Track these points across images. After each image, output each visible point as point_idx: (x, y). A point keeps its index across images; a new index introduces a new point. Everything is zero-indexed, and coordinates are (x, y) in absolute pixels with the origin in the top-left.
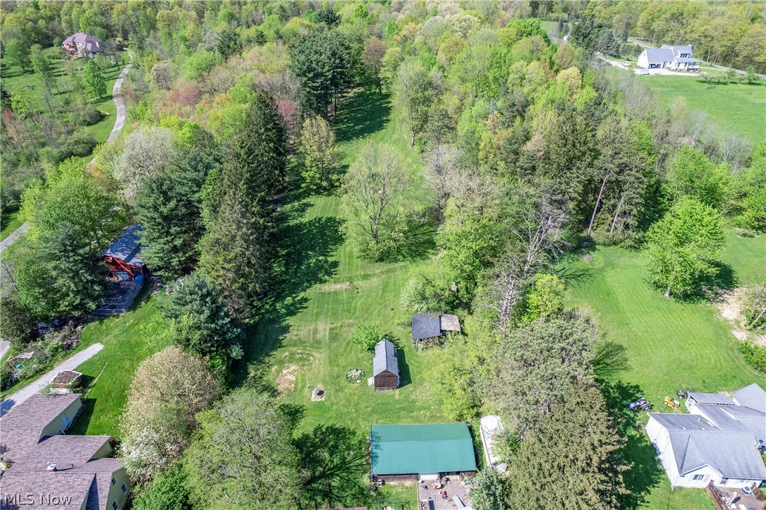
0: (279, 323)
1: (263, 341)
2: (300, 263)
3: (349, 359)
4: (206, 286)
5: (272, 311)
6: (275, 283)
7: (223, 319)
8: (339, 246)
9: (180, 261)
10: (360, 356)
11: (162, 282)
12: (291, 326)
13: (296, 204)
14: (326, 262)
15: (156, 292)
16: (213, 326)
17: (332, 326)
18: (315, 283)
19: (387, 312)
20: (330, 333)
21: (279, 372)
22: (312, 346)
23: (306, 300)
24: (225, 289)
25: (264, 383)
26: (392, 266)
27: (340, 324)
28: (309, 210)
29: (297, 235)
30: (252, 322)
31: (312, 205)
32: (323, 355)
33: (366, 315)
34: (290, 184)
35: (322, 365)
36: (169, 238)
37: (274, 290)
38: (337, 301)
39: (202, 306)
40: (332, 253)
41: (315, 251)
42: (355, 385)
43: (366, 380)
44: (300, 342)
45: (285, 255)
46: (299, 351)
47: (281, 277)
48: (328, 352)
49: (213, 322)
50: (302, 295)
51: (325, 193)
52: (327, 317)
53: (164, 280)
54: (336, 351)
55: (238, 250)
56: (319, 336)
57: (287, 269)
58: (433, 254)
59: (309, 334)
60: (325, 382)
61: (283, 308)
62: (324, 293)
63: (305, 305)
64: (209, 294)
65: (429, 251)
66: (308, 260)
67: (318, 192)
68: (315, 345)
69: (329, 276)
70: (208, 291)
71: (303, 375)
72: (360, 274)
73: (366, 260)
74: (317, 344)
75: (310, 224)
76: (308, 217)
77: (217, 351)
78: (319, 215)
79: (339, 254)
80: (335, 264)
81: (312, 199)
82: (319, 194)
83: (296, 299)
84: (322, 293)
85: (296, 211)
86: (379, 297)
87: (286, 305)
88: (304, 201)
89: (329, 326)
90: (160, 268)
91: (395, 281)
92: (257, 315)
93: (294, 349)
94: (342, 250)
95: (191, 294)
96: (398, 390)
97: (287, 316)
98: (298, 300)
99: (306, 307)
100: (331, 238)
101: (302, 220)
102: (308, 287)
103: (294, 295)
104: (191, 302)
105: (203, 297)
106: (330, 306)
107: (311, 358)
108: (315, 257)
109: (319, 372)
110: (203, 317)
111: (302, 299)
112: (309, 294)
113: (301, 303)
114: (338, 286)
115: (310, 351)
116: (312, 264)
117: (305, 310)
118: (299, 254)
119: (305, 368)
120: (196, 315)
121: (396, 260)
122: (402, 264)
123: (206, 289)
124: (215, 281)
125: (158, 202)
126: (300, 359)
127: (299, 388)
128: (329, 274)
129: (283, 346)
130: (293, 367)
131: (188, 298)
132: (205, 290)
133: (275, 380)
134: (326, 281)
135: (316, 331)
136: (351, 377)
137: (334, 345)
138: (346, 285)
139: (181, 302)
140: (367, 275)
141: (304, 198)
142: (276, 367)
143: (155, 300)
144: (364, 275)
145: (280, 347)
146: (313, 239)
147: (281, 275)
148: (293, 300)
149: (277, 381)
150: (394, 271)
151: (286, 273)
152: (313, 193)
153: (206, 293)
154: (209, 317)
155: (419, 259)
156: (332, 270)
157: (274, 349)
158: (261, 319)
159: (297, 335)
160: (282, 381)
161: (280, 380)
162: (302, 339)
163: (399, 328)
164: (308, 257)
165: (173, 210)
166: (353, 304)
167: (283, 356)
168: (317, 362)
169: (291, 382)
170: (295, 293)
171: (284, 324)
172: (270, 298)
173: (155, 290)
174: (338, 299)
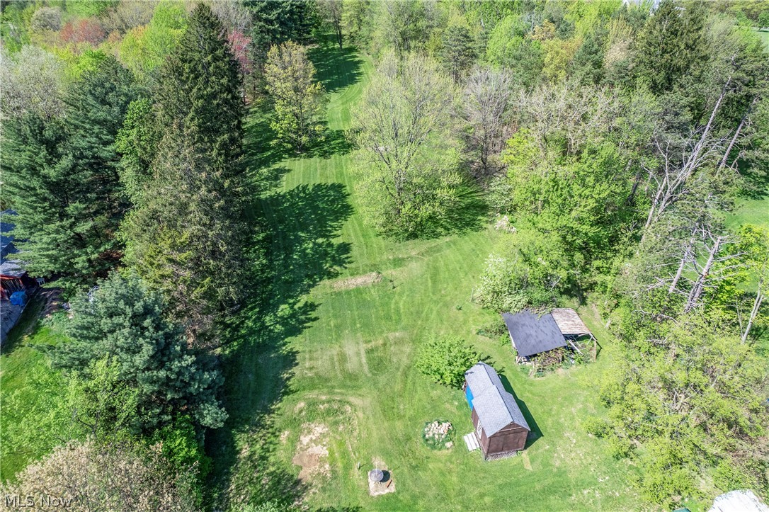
0: (276, 349)
1: (252, 385)
2: (289, 250)
3: (415, 401)
4: (139, 297)
5: (260, 330)
6: (256, 284)
7: (181, 357)
8: (343, 222)
9: (89, 261)
10: (434, 393)
11: (62, 299)
12: (297, 352)
13: (264, 171)
14: (330, 245)
15: (50, 317)
16: (162, 374)
17: (369, 346)
18: (321, 279)
19: (451, 314)
20: (369, 360)
21: (294, 441)
22: (343, 386)
23: (313, 307)
24: (177, 300)
25: (272, 469)
26: (433, 243)
27: (381, 342)
28: (285, 177)
29: (275, 211)
30: (227, 352)
31: (289, 171)
32: (368, 400)
33: (419, 323)
34: (250, 148)
35: (372, 419)
36: (66, 223)
37: (255, 295)
38: (364, 304)
39: (136, 336)
40: (335, 233)
41: (309, 232)
42: (444, 452)
43: (460, 439)
44: (319, 381)
45: (263, 241)
46: (324, 398)
47: (263, 273)
48: (375, 393)
49: (161, 366)
50: (304, 299)
51: (303, 155)
52: (354, 331)
53: (64, 295)
54: (388, 390)
55: (194, 229)
56: (351, 366)
57: (271, 261)
58: (487, 222)
59: (333, 364)
60: (386, 454)
61: (278, 323)
62: (340, 293)
63: (313, 314)
64: (148, 311)
65: (479, 218)
66: (301, 245)
67: (292, 154)
68: (349, 383)
69: (341, 265)
70: (145, 307)
71: (341, 443)
72: (388, 259)
73: (390, 239)
74: (351, 380)
75: (291, 195)
76: (286, 185)
77: (174, 419)
78: (302, 182)
79: (346, 232)
80: (345, 248)
81: (286, 163)
82: (296, 157)
83: (296, 307)
84: (336, 294)
85: (267, 179)
86: (430, 290)
87: (282, 317)
88: (276, 166)
89: (363, 347)
90: (54, 276)
91: (446, 265)
92: (235, 340)
93: (312, 395)
94: (350, 227)
95: (111, 316)
96: (526, 452)
97: (286, 337)
98: (299, 308)
99: (316, 319)
100: (328, 211)
101: (278, 190)
102: (310, 286)
103: (291, 301)
104: (112, 332)
105: (137, 319)
106: (356, 313)
107: (348, 408)
108: (310, 239)
109: (370, 434)
110: (139, 360)
111: (306, 305)
112: (316, 296)
113: (305, 313)
114: (360, 280)
115: (342, 394)
116: (308, 251)
117: (315, 323)
118: (285, 237)
119: (341, 428)
120: (124, 356)
121: (437, 236)
122: (448, 239)
123: (142, 303)
124: (157, 286)
125: (37, 160)
126: (328, 412)
127: (340, 472)
128: (341, 263)
129: (293, 392)
130: (319, 429)
131: (106, 324)
132: (139, 306)
133: (290, 459)
134: (337, 275)
135: (343, 358)
136: (433, 438)
137: (382, 379)
138: (371, 278)
139: (90, 332)
140: (399, 260)
141: (274, 162)
142: (287, 433)
143: (49, 331)
144: (394, 260)
145: (286, 393)
146: (301, 214)
147: (263, 271)
148: (292, 308)
149: (296, 462)
150: (439, 251)
151: (270, 266)
152: (287, 156)
153: (141, 310)
154: (152, 357)
155: (469, 230)
156: (343, 256)
157: (275, 397)
158: (242, 346)
159: (311, 368)
160: (306, 460)
161: (300, 458)
162: (321, 374)
163: (480, 338)
164: (300, 241)
165: (68, 174)
166: (393, 306)
167: (297, 410)
168: (361, 414)
169: (321, 461)
170: (292, 297)
171: (284, 350)
172: (252, 309)
173: (49, 313)
174: (364, 300)
